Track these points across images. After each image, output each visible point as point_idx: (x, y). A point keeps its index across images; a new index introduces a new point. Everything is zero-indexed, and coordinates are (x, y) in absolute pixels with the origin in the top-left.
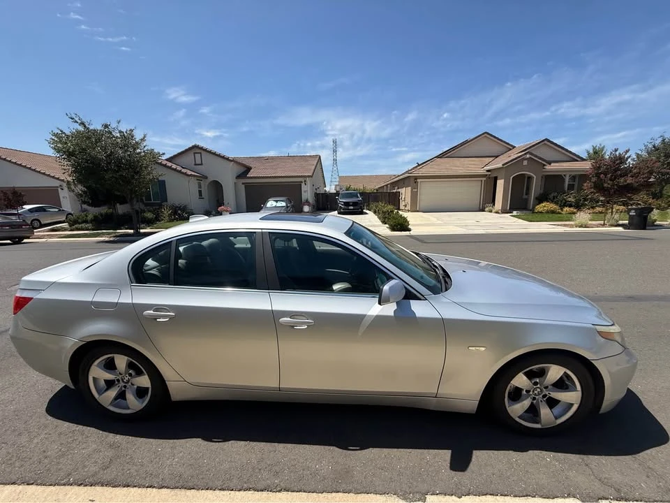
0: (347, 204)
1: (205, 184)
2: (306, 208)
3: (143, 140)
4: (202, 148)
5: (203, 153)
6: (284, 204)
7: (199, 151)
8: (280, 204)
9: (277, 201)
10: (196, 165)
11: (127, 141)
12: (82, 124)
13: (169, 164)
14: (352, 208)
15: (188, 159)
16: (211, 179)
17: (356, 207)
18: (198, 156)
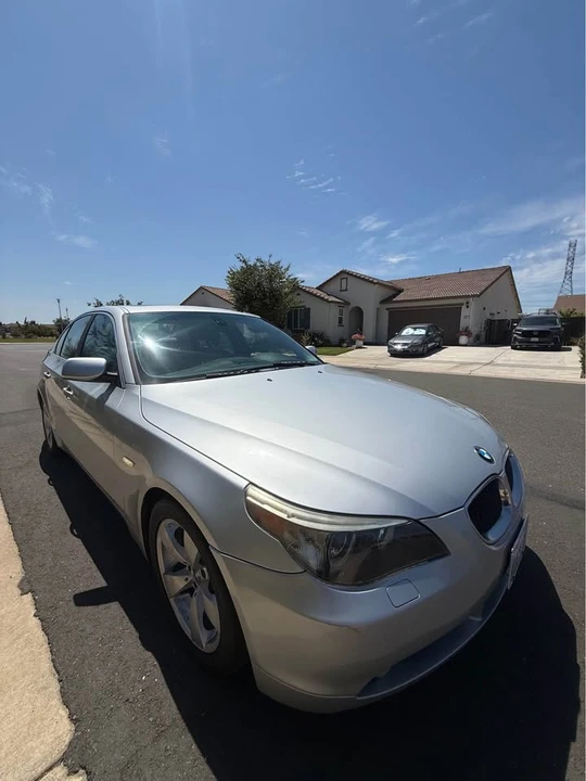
0: (525, 334)
1: (346, 311)
2: (463, 340)
3: (287, 269)
4: (348, 273)
5: (350, 278)
6: (423, 332)
7: (346, 276)
8: (418, 332)
9: (415, 329)
10: (341, 291)
11: (274, 272)
12: (244, 261)
13: (319, 293)
14: (537, 339)
15: (334, 287)
16: (353, 305)
17: (545, 339)
18: (344, 281)
